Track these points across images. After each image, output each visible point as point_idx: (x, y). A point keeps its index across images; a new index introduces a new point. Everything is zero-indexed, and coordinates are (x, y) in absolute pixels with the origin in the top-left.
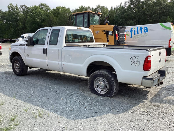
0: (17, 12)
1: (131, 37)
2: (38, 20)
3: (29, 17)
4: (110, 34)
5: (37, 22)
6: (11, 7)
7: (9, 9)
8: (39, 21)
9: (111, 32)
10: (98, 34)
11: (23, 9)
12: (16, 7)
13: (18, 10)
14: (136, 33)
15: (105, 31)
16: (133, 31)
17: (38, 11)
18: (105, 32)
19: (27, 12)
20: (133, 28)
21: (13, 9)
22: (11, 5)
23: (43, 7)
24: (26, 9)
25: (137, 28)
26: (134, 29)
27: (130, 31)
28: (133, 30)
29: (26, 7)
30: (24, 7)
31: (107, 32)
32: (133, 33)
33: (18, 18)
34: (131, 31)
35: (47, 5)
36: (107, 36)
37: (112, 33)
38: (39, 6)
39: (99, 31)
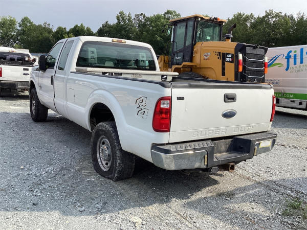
0: (129, 25)
1: (287, 70)
2: (159, 38)
3: (145, 33)
4: (228, 59)
5: (158, 41)
6: (121, 17)
7: (118, 20)
8: (161, 40)
9: (230, 56)
10: (208, 59)
11: (139, 20)
12: (129, 16)
13: (131, 22)
14: (298, 60)
15: (220, 53)
16: (292, 57)
17: (160, 23)
18: (220, 56)
19: (144, 25)
20: (293, 52)
21: (124, 20)
22: (121, 13)
23: (170, 16)
24: (143, 20)
25: (302, 50)
26: (295, 52)
27: (286, 58)
28: (292, 54)
29: (144, 16)
30: (141, 18)
31: (223, 56)
32: (292, 61)
33: (131, 35)
34: (288, 57)
35: (178, 13)
36: (223, 64)
37: (232, 57)
38: (165, 15)
39: (209, 54)
